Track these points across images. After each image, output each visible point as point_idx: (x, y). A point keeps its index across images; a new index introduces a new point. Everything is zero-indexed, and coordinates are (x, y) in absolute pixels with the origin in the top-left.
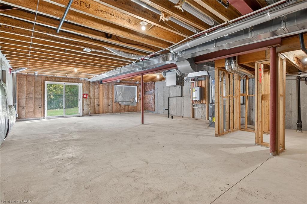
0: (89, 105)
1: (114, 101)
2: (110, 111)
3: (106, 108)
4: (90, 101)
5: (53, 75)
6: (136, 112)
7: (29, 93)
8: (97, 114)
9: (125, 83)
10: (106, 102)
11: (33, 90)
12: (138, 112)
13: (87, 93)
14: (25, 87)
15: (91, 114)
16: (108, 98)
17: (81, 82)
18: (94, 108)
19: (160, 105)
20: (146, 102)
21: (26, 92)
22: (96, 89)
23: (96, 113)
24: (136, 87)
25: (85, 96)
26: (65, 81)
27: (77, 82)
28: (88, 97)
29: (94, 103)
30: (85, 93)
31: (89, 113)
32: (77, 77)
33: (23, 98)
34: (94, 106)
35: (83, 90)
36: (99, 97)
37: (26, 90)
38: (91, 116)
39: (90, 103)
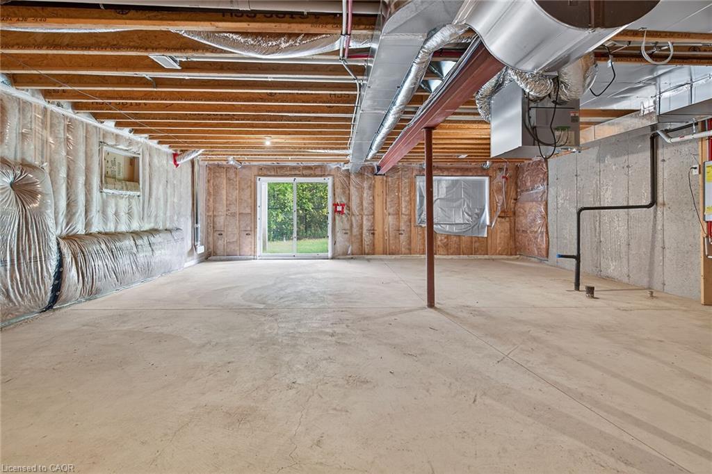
0: (348, 231)
1: (415, 221)
2: (403, 249)
3: (391, 242)
4: (351, 221)
5: (269, 163)
6: (486, 257)
7: (230, 204)
8: (368, 254)
9: (448, 169)
10: (393, 225)
11: (236, 197)
12: (494, 257)
13: (344, 200)
14: (224, 192)
15: (353, 254)
16: (398, 213)
17: (329, 175)
18: (360, 240)
19: (565, 238)
20: (519, 226)
21: (225, 202)
22: (365, 192)
23: (367, 252)
24: (487, 179)
25: (339, 208)
26: (295, 175)
27: (321, 176)
28: (345, 212)
29: (361, 227)
30: (338, 201)
31: (349, 252)
32: (320, 163)
33: (220, 213)
34: (361, 234)
35: (334, 195)
36: (374, 210)
37: (225, 197)
38: (352, 258)
39: (352, 226)
